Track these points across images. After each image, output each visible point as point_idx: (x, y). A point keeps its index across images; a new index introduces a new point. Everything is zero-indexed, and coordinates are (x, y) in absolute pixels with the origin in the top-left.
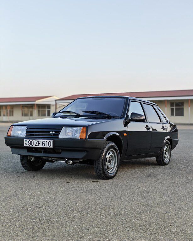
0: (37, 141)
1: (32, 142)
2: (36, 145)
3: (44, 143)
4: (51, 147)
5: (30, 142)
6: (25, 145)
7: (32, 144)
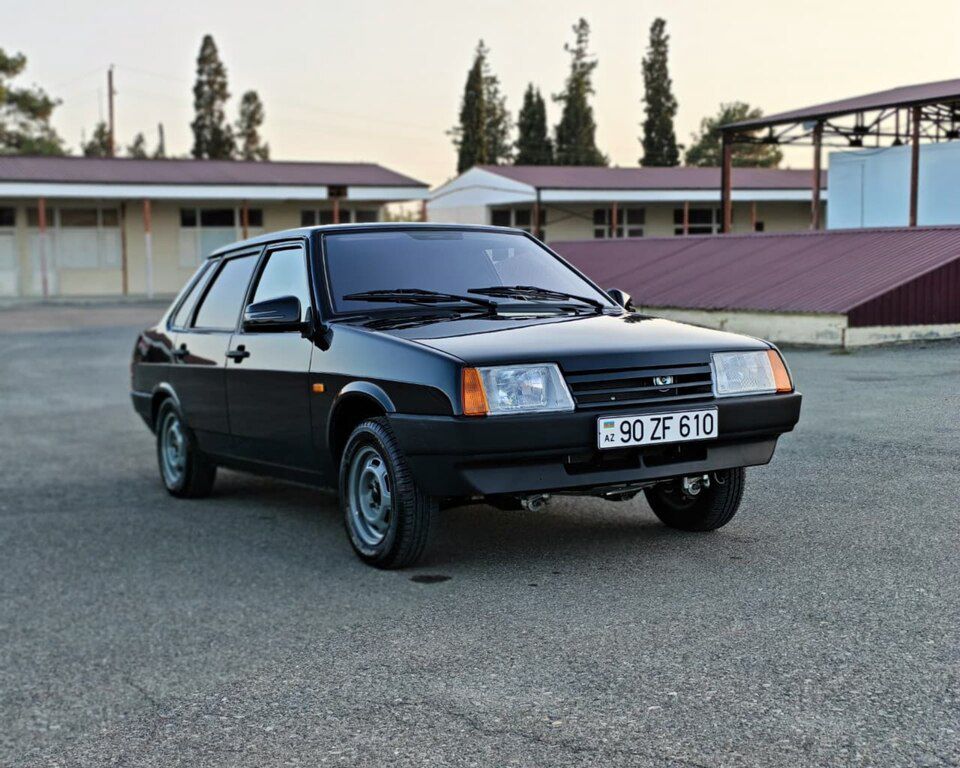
0: (659, 420)
1: (638, 425)
2: (653, 438)
3: (686, 425)
4: (715, 434)
5: (626, 428)
6: (603, 444)
7: (638, 436)
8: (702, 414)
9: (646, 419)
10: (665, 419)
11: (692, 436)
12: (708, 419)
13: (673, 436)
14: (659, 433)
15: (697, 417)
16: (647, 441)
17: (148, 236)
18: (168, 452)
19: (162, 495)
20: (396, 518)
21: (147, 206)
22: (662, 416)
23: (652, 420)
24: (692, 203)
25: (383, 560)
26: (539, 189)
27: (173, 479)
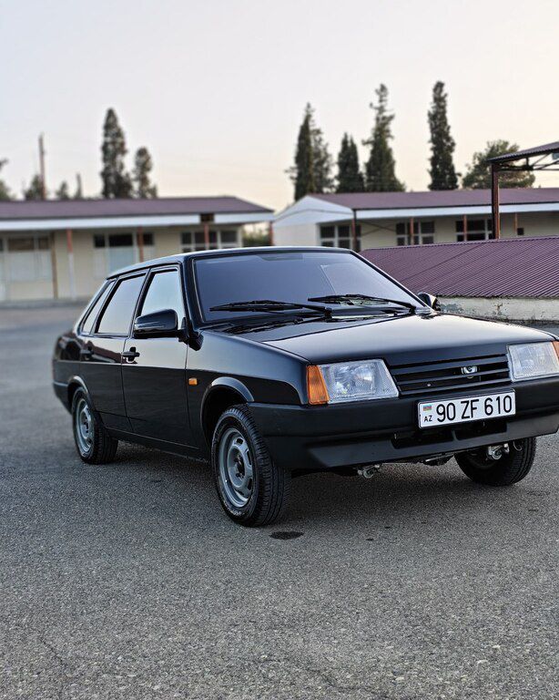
0: (468, 402)
1: (451, 407)
2: (463, 417)
3: (489, 406)
4: (513, 412)
5: (441, 410)
6: (423, 424)
7: (451, 416)
8: (502, 396)
9: (457, 402)
10: (472, 401)
11: (495, 414)
12: (508, 400)
13: (480, 415)
14: (468, 413)
15: (498, 399)
16: (458, 419)
17: (71, 257)
18: (81, 428)
19: (77, 461)
20: (257, 486)
21: (70, 234)
22: (470, 399)
23: (462, 402)
24: (469, 216)
25: (248, 520)
26: (355, 210)
27: (85, 449)
